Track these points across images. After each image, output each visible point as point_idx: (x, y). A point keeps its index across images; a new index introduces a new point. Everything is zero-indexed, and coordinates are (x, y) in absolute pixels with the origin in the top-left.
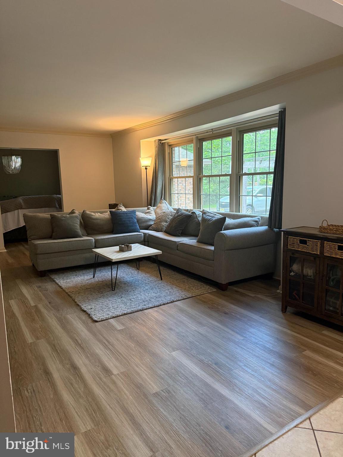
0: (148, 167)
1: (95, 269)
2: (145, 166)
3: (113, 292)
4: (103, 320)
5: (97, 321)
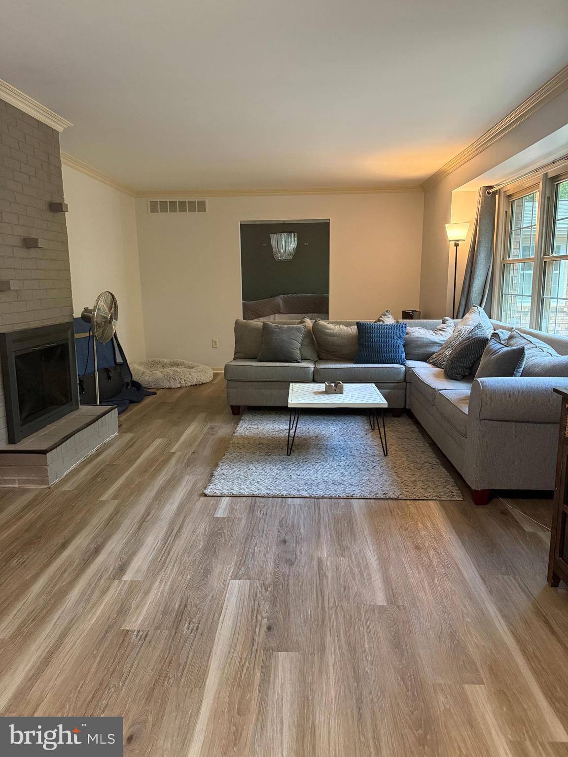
0: (460, 243)
1: (296, 418)
2: (455, 241)
3: (288, 456)
4: (215, 495)
5: (205, 495)
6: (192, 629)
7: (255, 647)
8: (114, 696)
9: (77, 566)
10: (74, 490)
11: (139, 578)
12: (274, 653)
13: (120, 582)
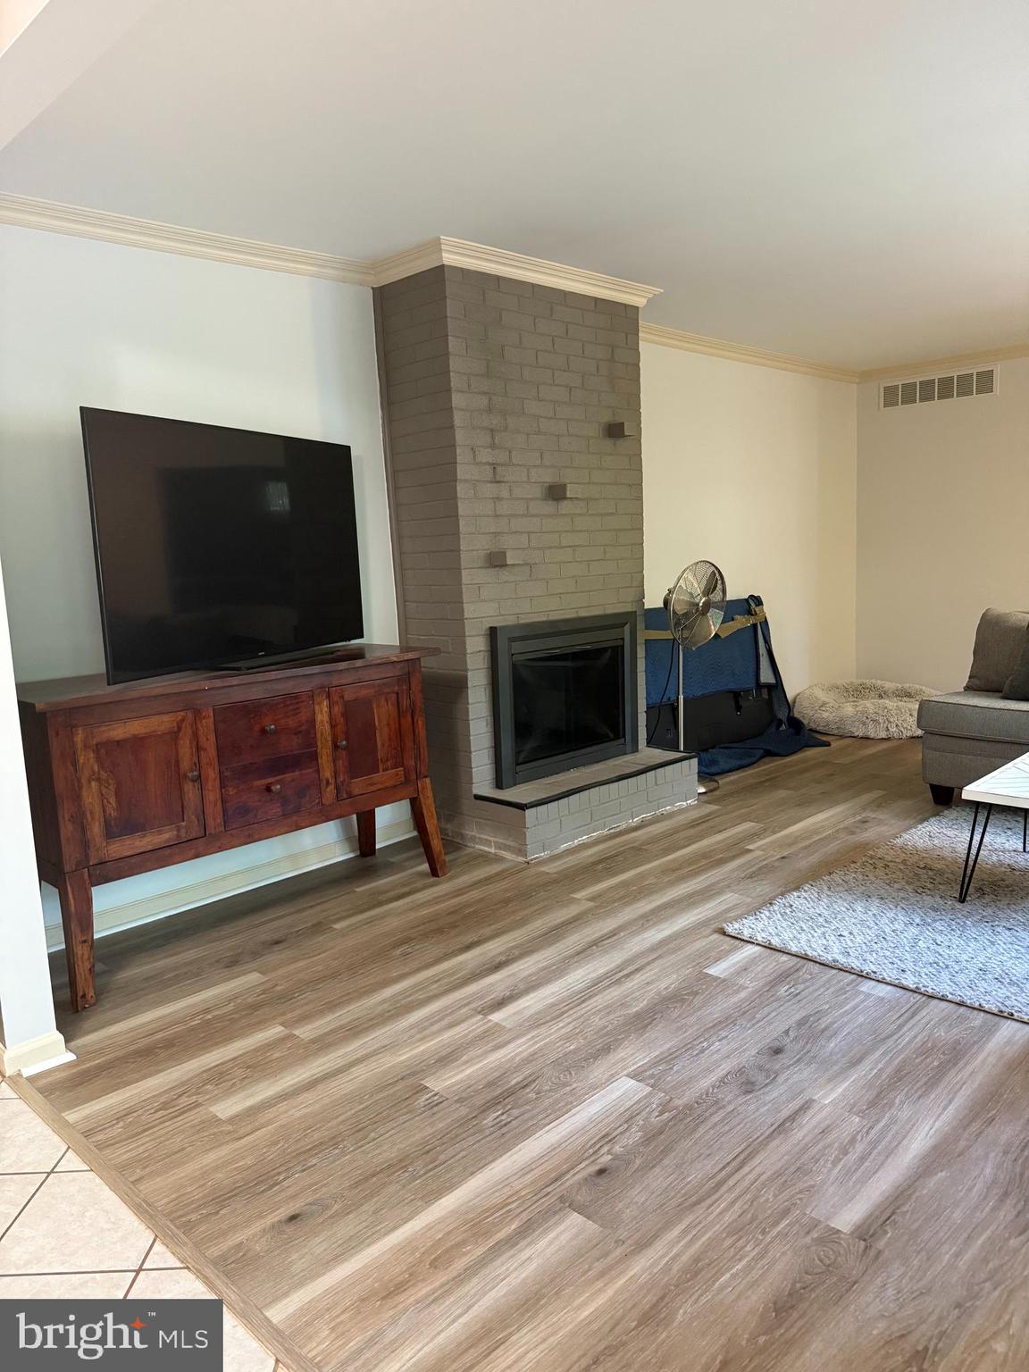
4: (739, 936)
5: (724, 933)
6: (500, 1121)
7: (549, 1189)
8: (331, 1158)
9: (458, 979)
10: (556, 873)
11: (507, 1025)
12: (568, 1209)
13: (483, 1019)
